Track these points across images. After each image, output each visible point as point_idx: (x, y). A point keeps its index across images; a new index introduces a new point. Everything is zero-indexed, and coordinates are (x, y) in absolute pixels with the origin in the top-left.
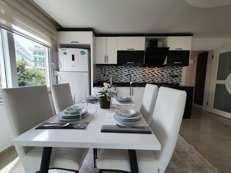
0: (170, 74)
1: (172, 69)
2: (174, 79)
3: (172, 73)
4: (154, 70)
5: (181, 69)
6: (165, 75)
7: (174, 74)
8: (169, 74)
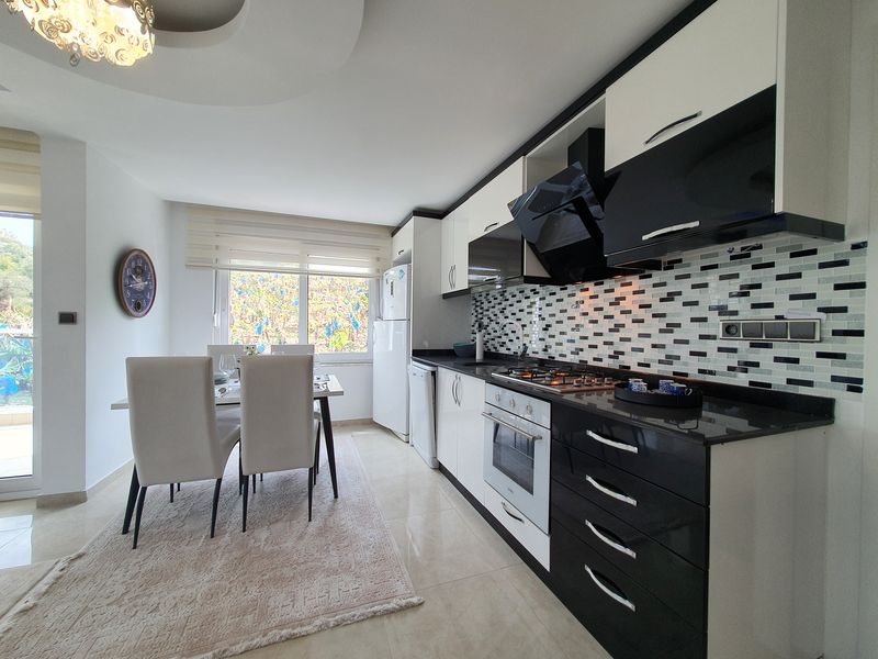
0: (722, 310)
1: (747, 274)
2: (764, 357)
3: (742, 306)
4: (619, 291)
5: (844, 263)
6: (685, 320)
7: (766, 315)
8: (714, 317)
